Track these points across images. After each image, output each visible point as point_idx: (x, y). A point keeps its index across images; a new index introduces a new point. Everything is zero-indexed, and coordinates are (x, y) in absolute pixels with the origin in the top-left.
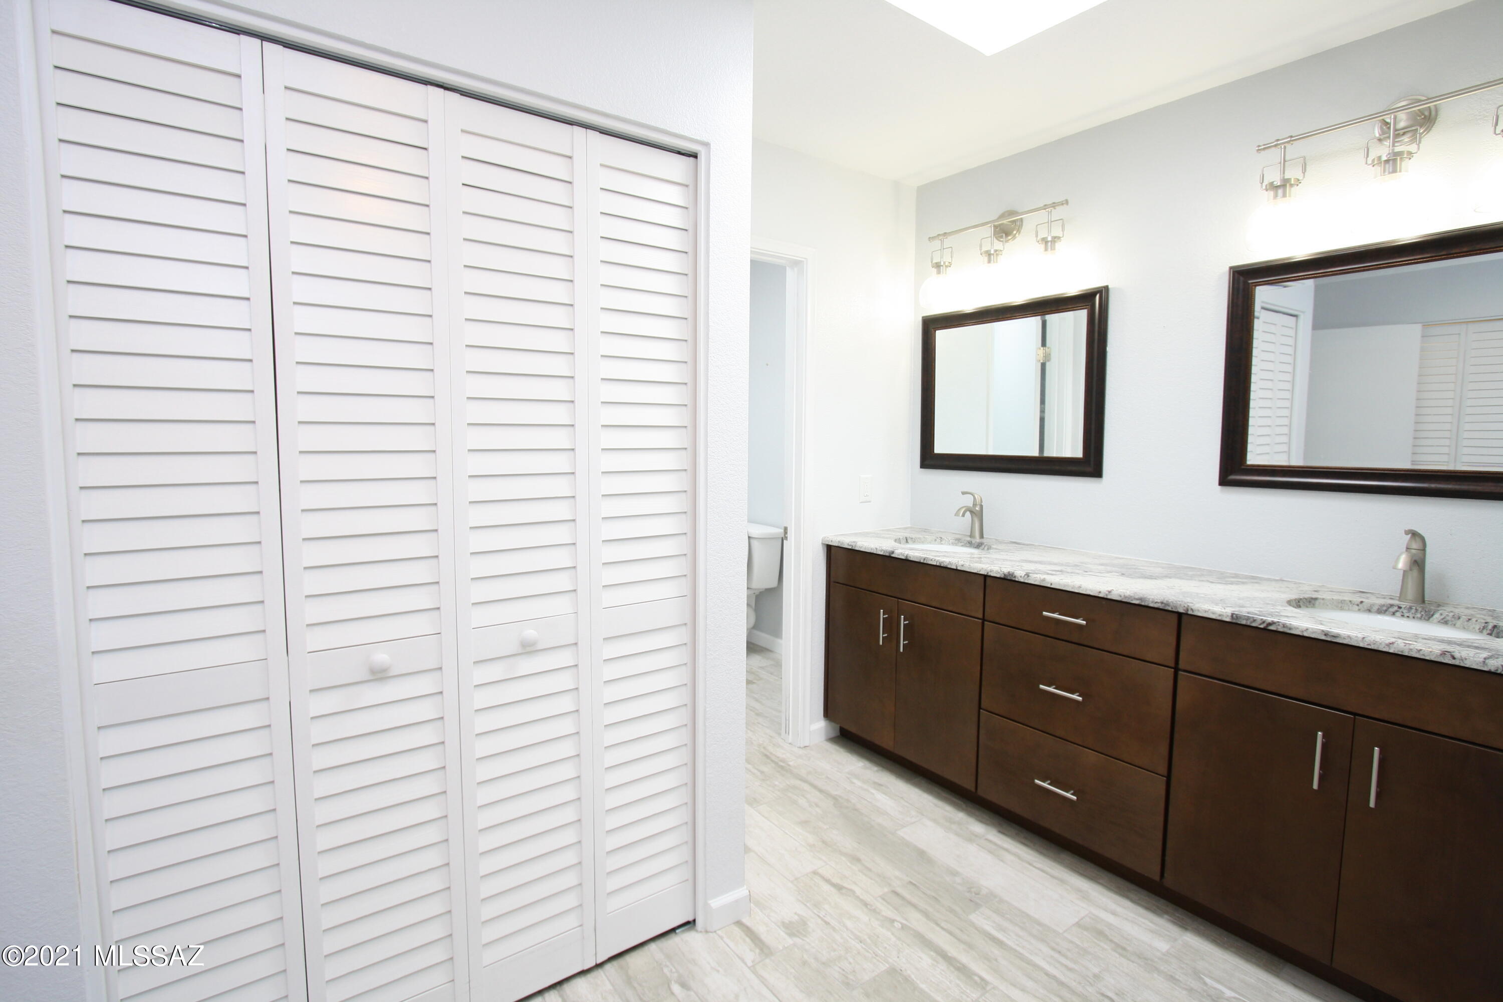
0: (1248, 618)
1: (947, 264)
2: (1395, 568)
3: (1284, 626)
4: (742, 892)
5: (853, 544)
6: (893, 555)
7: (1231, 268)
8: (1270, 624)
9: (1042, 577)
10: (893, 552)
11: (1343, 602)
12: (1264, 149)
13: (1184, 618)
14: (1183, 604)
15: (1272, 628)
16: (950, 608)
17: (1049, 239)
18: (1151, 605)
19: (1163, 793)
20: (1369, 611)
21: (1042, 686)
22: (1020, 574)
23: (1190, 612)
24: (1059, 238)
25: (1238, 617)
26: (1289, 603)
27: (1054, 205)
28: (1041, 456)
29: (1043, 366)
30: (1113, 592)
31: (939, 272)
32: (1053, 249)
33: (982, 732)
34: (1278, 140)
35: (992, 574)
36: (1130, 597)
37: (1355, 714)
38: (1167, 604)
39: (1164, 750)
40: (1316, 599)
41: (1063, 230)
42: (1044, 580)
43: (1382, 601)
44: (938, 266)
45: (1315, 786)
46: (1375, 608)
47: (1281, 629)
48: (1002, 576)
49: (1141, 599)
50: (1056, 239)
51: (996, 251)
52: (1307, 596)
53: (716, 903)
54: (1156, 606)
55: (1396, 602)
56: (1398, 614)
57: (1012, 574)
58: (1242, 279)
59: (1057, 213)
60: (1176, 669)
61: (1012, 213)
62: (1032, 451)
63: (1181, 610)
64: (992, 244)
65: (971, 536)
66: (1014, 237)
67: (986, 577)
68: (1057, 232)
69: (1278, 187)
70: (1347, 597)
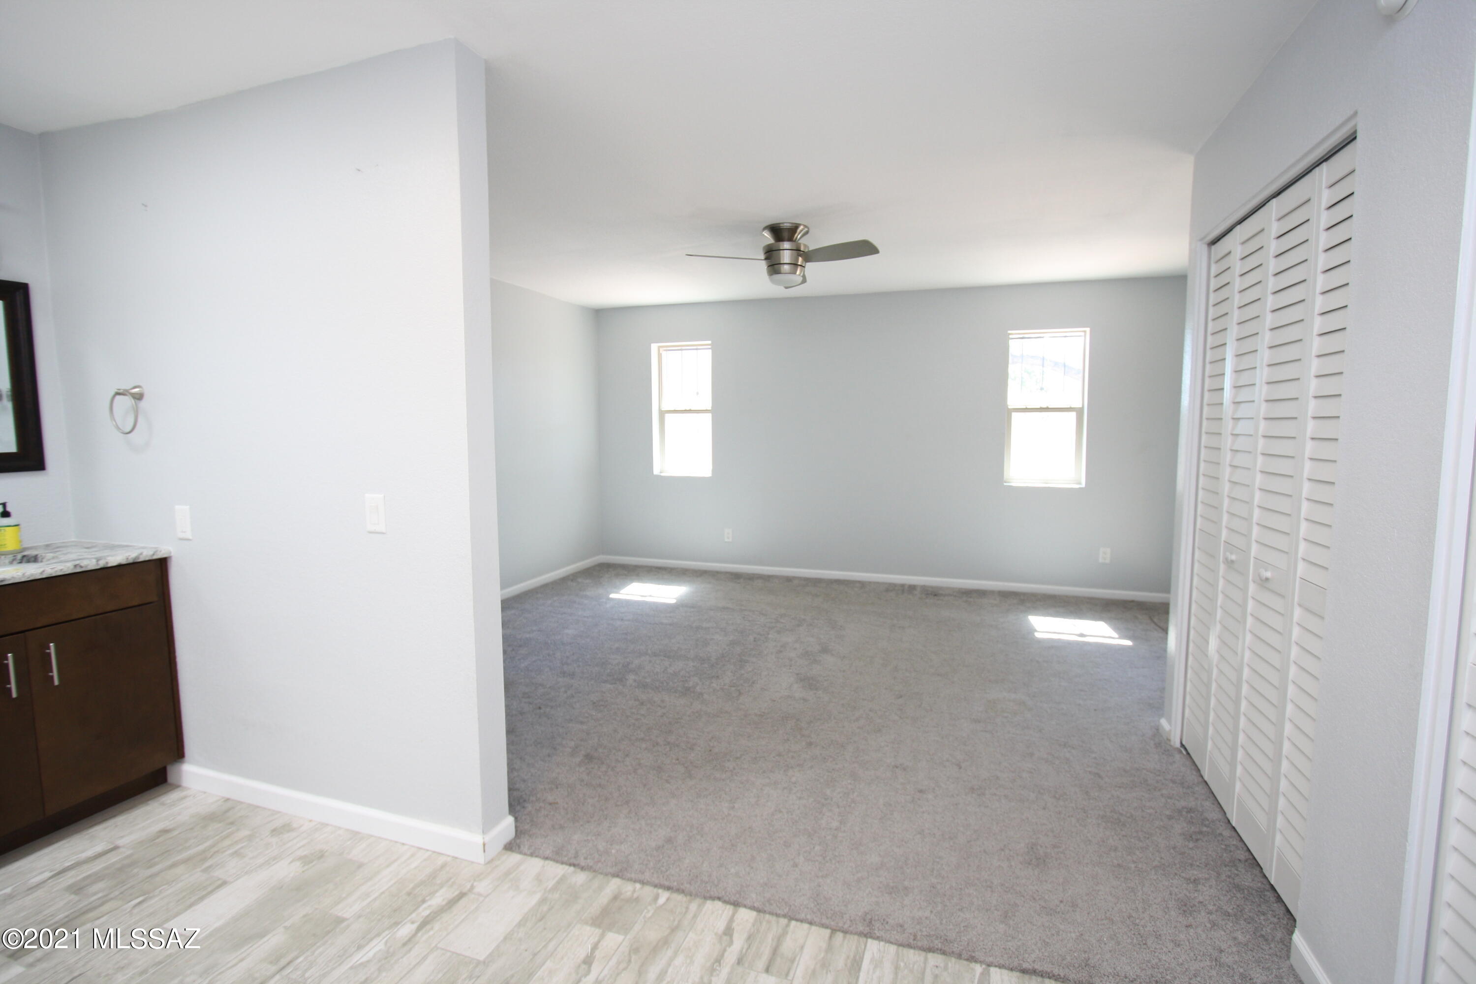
37: (23, 632)
45: (15, 695)
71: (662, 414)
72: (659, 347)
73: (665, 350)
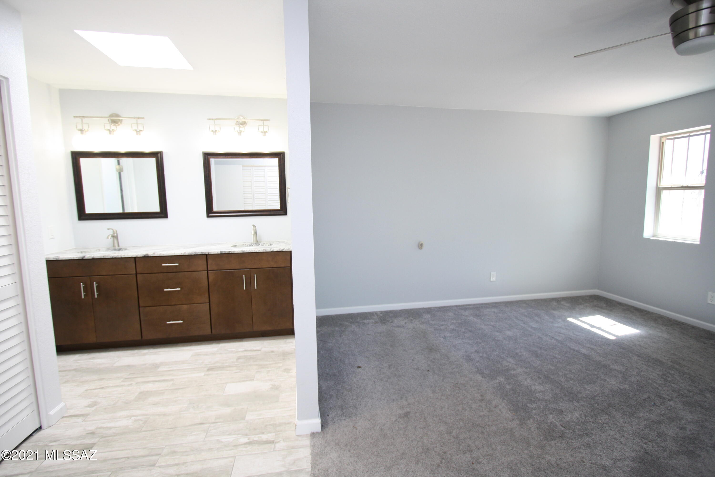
0: (224, 252)
1: (86, 130)
2: (252, 234)
3: (233, 251)
4: (62, 405)
5: (57, 258)
6: (85, 258)
7: (203, 152)
8: (230, 252)
9: (160, 253)
10: (84, 257)
11: (242, 245)
12: (210, 120)
13: (208, 256)
14: (207, 251)
15: (230, 253)
16: (119, 273)
17: (138, 130)
18: (198, 254)
19: (208, 308)
20: (248, 246)
21: (165, 290)
22: (151, 254)
23: (210, 253)
24: (142, 131)
25: (222, 252)
26: (231, 247)
27: (139, 118)
28: (124, 212)
29: (120, 174)
30: (186, 253)
31: (82, 133)
32: (140, 134)
33: (141, 315)
34: (213, 118)
35: (139, 256)
36: (191, 253)
37: (250, 269)
38: (203, 253)
39: (207, 295)
40: (236, 245)
41: (143, 128)
42: (161, 254)
43: (249, 243)
44: (81, 130)
45: (245, 289)
46: (249, 245)
47: (232, 252)
48: (143, 256)
49: (195, 253)
50: (140, 131)
51: (113, 130)
52: (234, 245)
53: (52, 413)
54: (200, 254)
55: (252, 243)
56: (253, 246)
57: (147, 255)
58: (206, 156)
59: (140, 121)
60: (208, 271)
61: (117, 116)
62: (121, 211)
63: (207, 253)
64: (110, 127)
65: (114, 246)
66: (119, 125)
67: (135, 258)
68: (140, 128)
69: (214, 132)
70: (243, 244)
71: (659, 191)
72: (661, 137)
73: (668, 139)
